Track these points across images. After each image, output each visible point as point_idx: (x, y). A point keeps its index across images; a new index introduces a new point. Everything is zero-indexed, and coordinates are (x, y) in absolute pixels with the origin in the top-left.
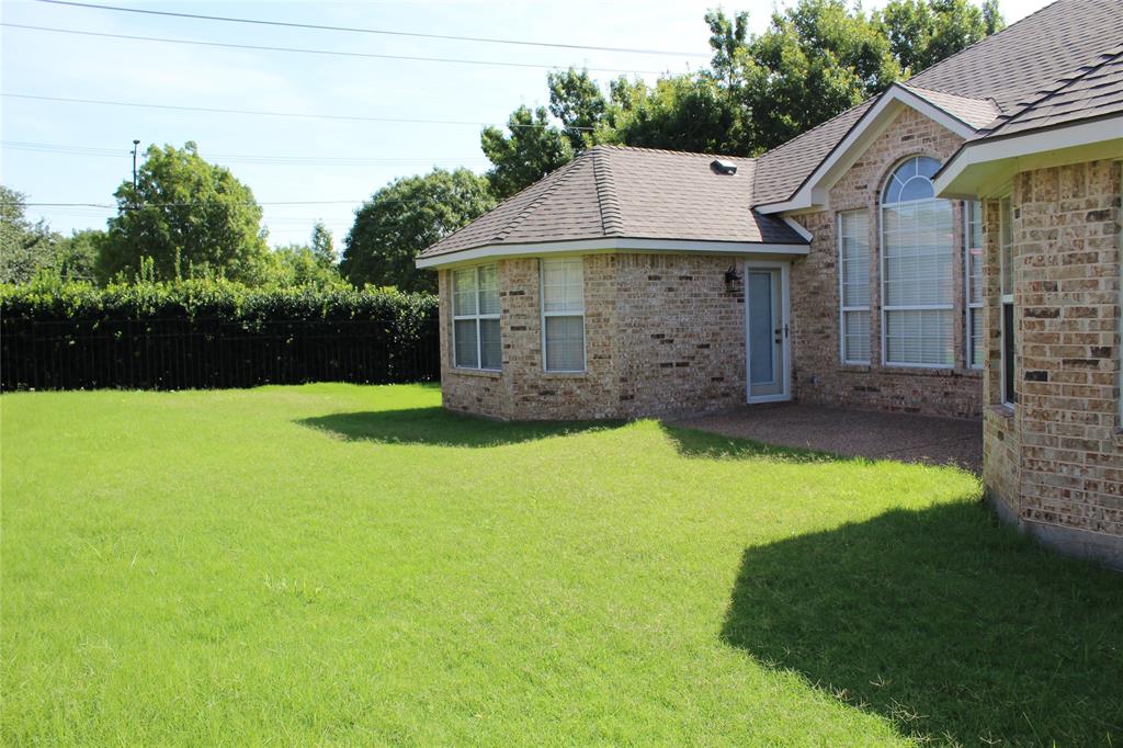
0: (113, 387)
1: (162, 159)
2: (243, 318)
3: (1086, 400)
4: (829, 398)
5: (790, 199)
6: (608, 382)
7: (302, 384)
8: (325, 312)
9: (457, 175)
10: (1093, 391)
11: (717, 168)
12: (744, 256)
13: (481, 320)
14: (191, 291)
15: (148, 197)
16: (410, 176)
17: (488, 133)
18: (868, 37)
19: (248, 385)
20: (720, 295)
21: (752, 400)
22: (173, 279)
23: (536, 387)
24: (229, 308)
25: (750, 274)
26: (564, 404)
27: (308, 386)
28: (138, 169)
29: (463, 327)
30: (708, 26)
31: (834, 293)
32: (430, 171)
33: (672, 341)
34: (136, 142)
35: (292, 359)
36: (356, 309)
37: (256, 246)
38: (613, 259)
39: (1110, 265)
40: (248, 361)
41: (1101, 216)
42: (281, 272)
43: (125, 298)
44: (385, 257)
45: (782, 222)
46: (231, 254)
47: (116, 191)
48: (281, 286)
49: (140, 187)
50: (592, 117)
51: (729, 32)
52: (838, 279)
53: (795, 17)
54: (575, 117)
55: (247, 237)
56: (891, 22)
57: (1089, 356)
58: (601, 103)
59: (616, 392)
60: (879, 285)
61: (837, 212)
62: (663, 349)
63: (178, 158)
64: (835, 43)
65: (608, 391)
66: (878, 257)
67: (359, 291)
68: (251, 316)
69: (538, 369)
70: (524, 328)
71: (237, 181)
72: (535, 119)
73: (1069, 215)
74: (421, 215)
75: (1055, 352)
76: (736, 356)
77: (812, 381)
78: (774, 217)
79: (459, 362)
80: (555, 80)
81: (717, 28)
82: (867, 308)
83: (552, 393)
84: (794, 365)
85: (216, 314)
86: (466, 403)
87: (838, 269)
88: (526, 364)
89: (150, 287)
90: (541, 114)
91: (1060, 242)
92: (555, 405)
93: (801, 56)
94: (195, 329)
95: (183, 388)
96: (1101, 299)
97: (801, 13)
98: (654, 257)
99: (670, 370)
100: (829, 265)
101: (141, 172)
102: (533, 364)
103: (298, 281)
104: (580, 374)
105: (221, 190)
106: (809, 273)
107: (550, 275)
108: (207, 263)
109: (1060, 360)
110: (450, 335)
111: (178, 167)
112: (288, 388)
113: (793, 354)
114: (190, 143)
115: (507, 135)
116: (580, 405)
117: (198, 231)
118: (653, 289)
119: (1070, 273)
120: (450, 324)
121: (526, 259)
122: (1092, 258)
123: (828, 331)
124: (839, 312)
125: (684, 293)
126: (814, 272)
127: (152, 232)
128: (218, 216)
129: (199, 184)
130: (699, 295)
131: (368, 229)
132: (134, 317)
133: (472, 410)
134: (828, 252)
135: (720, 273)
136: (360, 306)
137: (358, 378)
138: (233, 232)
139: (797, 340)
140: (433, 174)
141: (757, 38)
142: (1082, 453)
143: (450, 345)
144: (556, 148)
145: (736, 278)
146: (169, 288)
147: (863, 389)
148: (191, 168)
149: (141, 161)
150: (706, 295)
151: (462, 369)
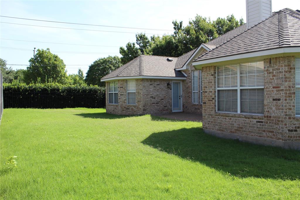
0: (31, 108)
1: (41, 53)
2: (61, 92)
3: (211, 107)
4: (190, 111)
5: (182, 67)
6: (140, 107)
7: (75, 108)
8: (80, 91)
9: (114, 58)
10: (212, 106)
11: (168, 60)
12: (172, 80)
13: (114, 93)
14: (49, 86)
15: (37, 62)
16: (103, 58)
17: (121, 48)
18: (211, 27)
19: (62, 108)
20: (166, 88)
21: (173, 111)
22: (45, 83)
23: (125, 108)
24: (58, 90)
25: (173, 84)
26: (131, 111)
27: (76, 108)
28: (35, 55)
29: (111, 94)
30: (173, 24)
31: (191, 88)
32: (108, 56)
33: (155, 98)
34: (35, 48)
35: (72, 102)
36: (88, 90)
37: (64, 74)
38: (142, 80)
39: (214, 84)
40: (62, 102)
41: (212, 75)
42: (70, 81)
43: (34, 87)
44: (96, 78)
45: (181, 72)
46: (58, 76)
47: (29, 60)
48: (70, 84)
49: (35, 59)
50: (146, 45)
51: (178, 26)
52: (192, 85)
53: (194, 22)
54: (142, 45)
55: (62, 72)
56: (217, 24)
57: (211, 99)
58: (149, 41)
59: (142, 109)
60: (200, 86)
61: (192, 71)
62: (153, 100)
63: (45, 52)
64: (203, 29)
65: (141, 109)
66: (200, 80)
67: (89, 86)
68: (63, 92)
69: (126, 104)
70: (123, 95)
71: (60, 58)
72: (132, 45)
73: (208, 75)
74: (105, 67)
75: (207, 99)
76: (169, 101)
77: (187, 108)
78: (179, 71)
79: (110, 102)
80: (138, 36)
81: (175, 25)
82: (197, 91)
83: (129, 109)
84: (183, 103)
85: (55, 91)
86: (111, 111)
87: (192, 83)
88: (123, 102)
89: (40, 84)
90: (134, 44)
91: (207, 79)
92: (129, 111)
93: (194, 32)
94: (50, 94)
95: (47, 108)
96: (213, 90)
97: (196, 21)
98: (151, 80)
99: (154, 104)
100: (190, 82)
101: (35, 56)
102: (125, 103)
103: (74, 83)
104: (135, 105)
105: (55, 60)
106: (186, 84)
107: (128, 83)
108: (52, 79)
109: (207, 100)
110: (108, 96)
111: (45, 55)
112: (72, 109)
113: (183, 101)
114: (48, 48)
115: (126, 49)
116: (135, 111)
117: (50, 71)
118: (151, 87)
119: (209, 85)
120: (108, 94)
121: (123, 80)
122: (211, 82)
123: (190, 96)
124: (192, 92)
125: (158, 88)
126: (187, 83)
127: (38, 70)
128: (55, 67)
129: (50, 59)
130: (161, 88)
131: (92, 71)
132: (36, 91)
133: (112, 113)
134: (190, 79)
135: (166, 83)
136: (89, 90)
137: (88, 107)
138: (58, 71)
139: (184, 98)
140: (109, 57)
141: (185, 27)
142: (211, 116)
143: (108, 99)
144: (137, 52)
145: (170, 85)
146: (44, 85)
147: (197, 109)
148: (48, 55)
149: (36, 53)
150: (163, 88)
151: (110, 104)
